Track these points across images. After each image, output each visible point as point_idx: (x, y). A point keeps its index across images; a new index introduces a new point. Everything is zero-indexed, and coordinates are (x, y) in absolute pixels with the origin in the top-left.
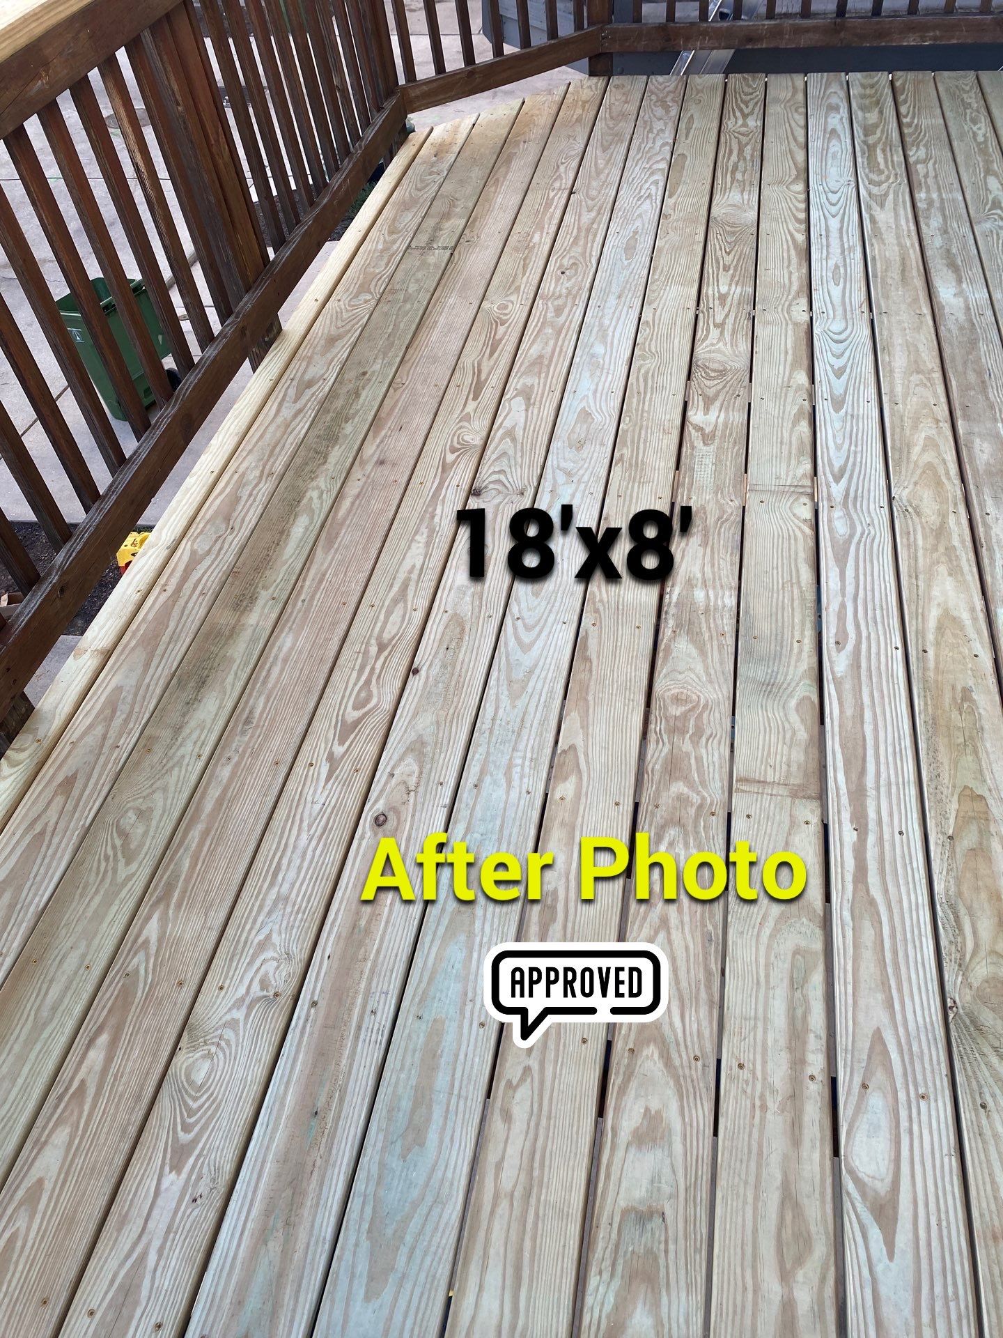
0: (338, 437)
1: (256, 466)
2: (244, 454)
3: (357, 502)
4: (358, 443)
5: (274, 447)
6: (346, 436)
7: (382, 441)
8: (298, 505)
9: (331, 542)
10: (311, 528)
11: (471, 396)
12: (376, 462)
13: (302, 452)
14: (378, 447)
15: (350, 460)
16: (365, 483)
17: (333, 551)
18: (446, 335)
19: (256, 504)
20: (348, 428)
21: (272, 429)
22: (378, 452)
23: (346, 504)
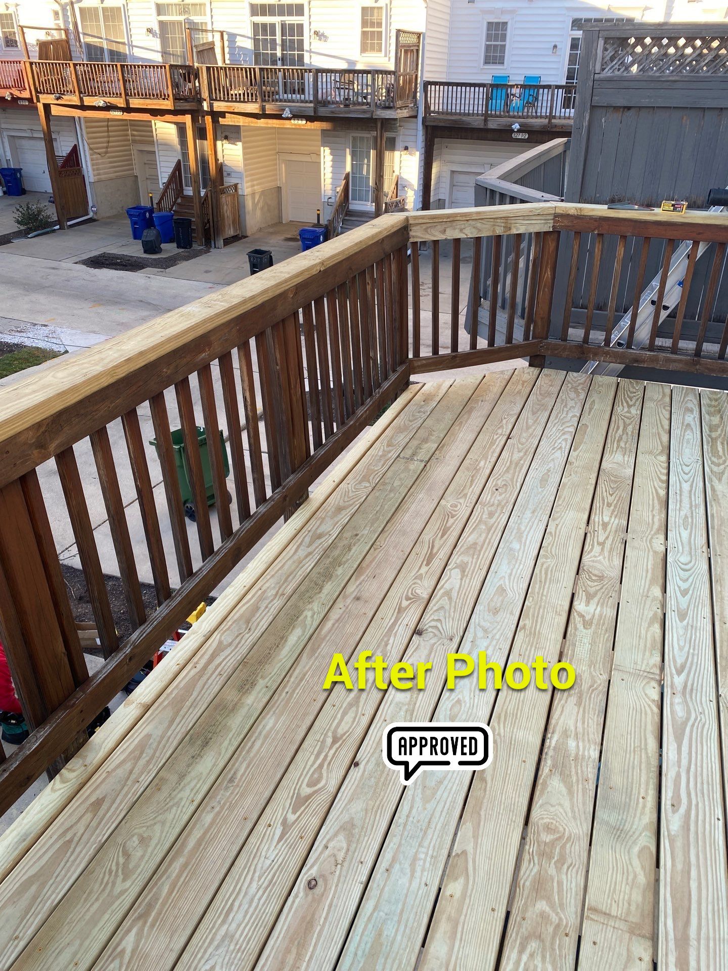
0: (332, 575)
1: (274, 587)
2: (268, 577)
3: (337, 625)
4: (345, 582)
5: (289, 576)
6: (337, 576)
7: (360, 584)
8: (296, 620)
9: (314, 651)
10: (302, 639)
11: (425, 563)
12: (354, 598)
13: (306, 582)
14: (357, 587)
15: (337, 593)
16: (344, 611)
17: (313, 658)
18: (414, 518)
19: (269, 614)
20: (340, 571)
21: (290, 562)
22: (357, 591)
23: (329, 624)
